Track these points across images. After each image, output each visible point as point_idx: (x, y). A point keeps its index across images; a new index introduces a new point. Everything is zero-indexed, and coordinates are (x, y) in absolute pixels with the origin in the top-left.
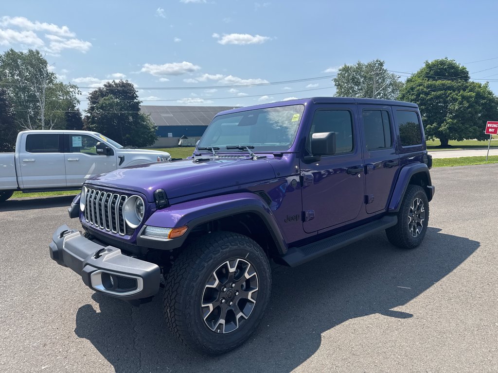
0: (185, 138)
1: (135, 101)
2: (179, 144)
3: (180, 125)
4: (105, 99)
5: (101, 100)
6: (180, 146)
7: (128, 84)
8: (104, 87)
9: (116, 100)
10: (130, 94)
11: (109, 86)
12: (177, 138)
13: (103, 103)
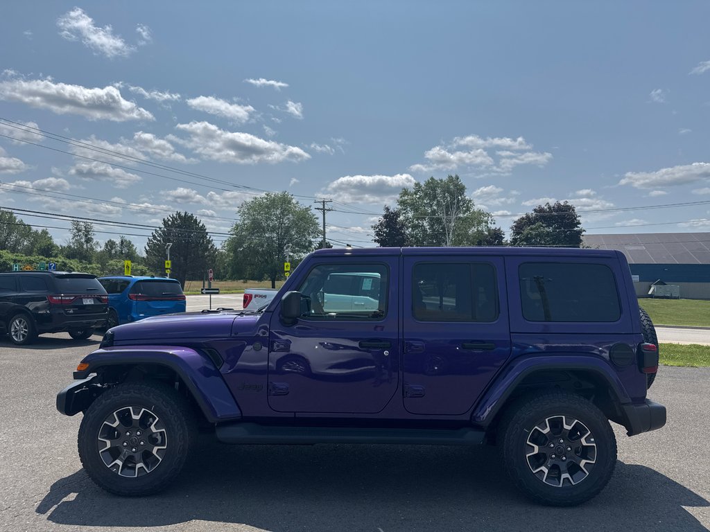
0: (662, 283)
1: (576, 229)
2: (650, 293)
3: (655, 263)
4: (531, 229)
5: (526, 230)
6: (651, 296)
7: (568, 206)
8: (533, 212)
9: (547, 229)
10: (568, 219)
11: (540, 210)
12: (647, 284)
13: (528, 234)
